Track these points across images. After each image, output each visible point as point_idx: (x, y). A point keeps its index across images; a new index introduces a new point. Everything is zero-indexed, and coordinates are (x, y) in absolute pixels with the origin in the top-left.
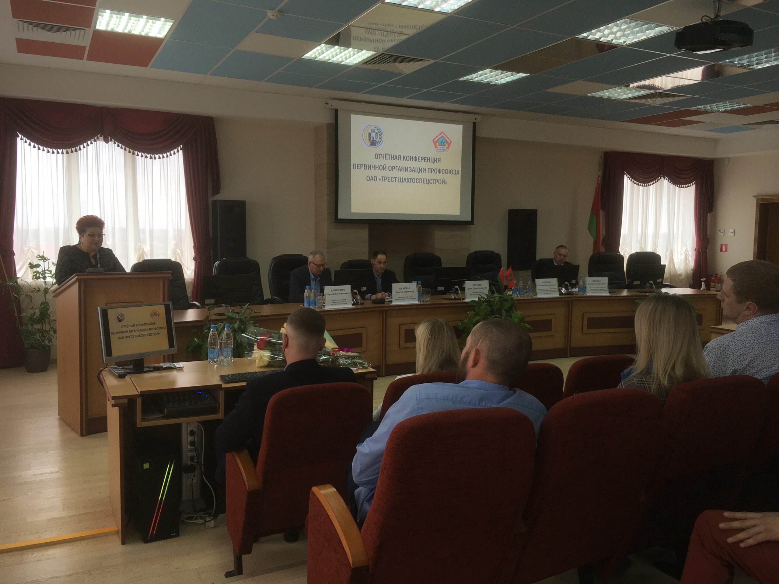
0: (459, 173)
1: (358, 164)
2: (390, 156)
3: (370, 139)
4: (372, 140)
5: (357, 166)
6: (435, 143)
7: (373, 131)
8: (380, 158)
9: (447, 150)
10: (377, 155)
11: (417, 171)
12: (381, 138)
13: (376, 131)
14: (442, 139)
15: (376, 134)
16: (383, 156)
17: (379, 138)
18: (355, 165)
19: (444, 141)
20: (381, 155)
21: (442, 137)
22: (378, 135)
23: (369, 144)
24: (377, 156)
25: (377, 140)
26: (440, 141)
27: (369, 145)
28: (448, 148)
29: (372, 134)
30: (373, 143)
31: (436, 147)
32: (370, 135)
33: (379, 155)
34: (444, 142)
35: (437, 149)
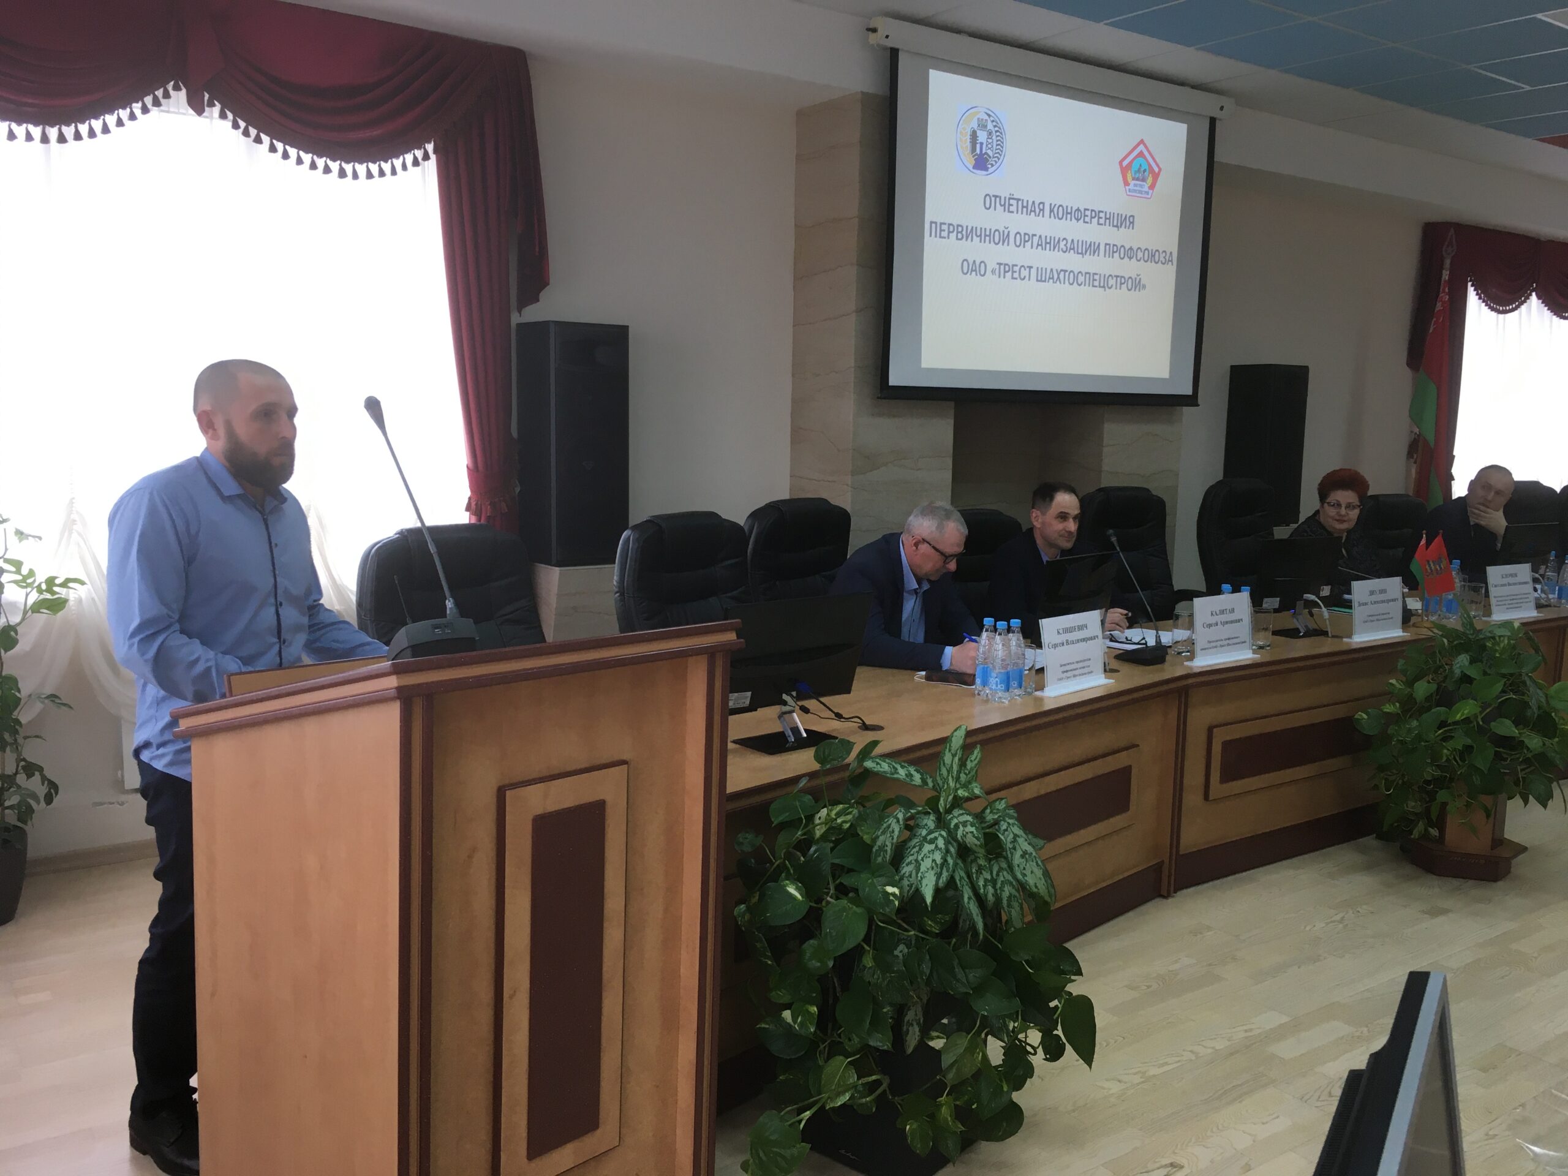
0: (1172, 261)
1: (941, 224)
2: (1020, 203)
3: (974, 149)
4: (978, 151)
5: (939, 228)
6: (1124, 171)
7: (982, 126)
8: (995, 209)
9: (1151, 191)
10: (988, 198)
11: (1080, 251)
12: (1001, 144)
13: (990, 126)
14: (1141, 160)
15: (990, 133)
16: (1003, 203)
17: (995, 146)
18: (934, 225)
19: (1145, 166)
20: (998, 199)
21: (1141, 154)
22: (994, 137)
23: (970, 162)
24: (992, 201)
25: (989, 152)
26: (1135, 166)
27: (971, 167)
28: (1152, 187)
29: (979, 133)
30: (981, 163)
31: (1126, 183)
32: (974, 136)
33: (993, 199)
34: (1145, 171)
35: (1127, 187)
